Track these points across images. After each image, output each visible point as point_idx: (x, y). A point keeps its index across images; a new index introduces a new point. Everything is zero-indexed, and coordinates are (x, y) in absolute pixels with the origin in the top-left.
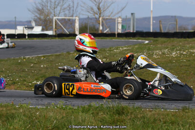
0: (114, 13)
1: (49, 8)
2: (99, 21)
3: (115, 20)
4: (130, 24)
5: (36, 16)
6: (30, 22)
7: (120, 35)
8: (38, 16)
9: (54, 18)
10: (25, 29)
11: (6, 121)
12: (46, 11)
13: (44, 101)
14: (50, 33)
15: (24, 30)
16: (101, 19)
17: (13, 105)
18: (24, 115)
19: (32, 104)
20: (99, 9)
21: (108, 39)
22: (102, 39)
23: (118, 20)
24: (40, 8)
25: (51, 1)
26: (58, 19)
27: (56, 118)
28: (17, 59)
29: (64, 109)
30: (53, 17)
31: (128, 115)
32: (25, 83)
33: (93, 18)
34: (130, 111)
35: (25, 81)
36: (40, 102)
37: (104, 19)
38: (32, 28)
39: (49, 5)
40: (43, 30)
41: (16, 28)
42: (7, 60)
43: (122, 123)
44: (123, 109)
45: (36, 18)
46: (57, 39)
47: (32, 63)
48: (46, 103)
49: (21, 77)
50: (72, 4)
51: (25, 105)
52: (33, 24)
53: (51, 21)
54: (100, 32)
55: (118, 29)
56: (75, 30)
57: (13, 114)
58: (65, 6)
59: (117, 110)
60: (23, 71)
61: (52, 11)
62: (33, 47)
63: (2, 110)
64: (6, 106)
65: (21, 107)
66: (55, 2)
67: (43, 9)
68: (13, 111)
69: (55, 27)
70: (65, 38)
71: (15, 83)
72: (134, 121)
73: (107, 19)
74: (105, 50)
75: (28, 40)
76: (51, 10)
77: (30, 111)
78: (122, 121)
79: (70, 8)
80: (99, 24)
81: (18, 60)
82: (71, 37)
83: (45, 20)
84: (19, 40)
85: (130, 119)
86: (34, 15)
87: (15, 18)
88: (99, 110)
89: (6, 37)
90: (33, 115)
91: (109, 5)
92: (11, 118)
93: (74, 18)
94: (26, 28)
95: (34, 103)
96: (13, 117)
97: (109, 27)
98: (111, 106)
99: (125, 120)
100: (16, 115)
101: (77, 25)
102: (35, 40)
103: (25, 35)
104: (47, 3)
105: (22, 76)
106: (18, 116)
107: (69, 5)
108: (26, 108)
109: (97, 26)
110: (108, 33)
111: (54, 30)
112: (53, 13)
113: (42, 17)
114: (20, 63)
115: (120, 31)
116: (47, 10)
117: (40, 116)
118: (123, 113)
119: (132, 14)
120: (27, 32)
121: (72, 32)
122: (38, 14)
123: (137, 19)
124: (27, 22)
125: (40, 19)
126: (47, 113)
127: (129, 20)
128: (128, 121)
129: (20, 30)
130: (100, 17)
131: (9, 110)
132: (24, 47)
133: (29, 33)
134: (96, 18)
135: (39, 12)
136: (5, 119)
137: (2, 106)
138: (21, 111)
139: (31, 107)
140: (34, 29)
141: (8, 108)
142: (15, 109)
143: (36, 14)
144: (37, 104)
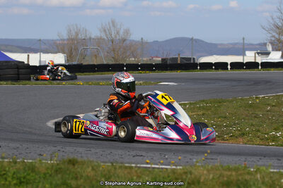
5: (274, 36)
6: (265, 44)
8: (277, 36)
10: (257, 55)
15: (255, 57)
17: (246, 167)
18: (263, 183)
19: (273, 167)
24: (280, 24)
28: (246, 99)
32: (259, 134)
35: (258, 131)
38: (268, 54)
41: (244, 54)
42: (232, 101)
45: (273, 39)
47: (268, 105)
49: (252, 125)
51: (264, 168)
52: (270, 48)
57: (246, 180)
60: (255, 117)
62: (269, 82)
63: (231, 175)
64: (236, 169)
65: (258, 171)
68: (247, 177)
71: (244, 134)
75: (262, 71)
77: (271, 177)
81: (248, 100)
84: (248, 71)
86: (270, 35)
87: (244, 39)
89: (229, 67)
90: (276, 183)
92: (244, 186)
94: (258, 53)
95: (276, 165)
96: (246, 185)
100: (252, 183)
102: (272, 71)
103: (258, 63)
105: (254, 123)
106: (254, 184)
108: (265, 172)
114: (251, 106)
120: (260, 60)
122: (276, 32)
124: (260, 44)
125: (279, 40)
129: (250, 57)
131: (241, 175)
132: (257, 82)
133: (264, 61)
135: (278, 31)
137: (229, 169)
138: (259, 176)
139: (272, 170)
140: (271, 56)
141: (239, 172)
142: (249, 173)
143: (274, 34)
144: (279, 166)
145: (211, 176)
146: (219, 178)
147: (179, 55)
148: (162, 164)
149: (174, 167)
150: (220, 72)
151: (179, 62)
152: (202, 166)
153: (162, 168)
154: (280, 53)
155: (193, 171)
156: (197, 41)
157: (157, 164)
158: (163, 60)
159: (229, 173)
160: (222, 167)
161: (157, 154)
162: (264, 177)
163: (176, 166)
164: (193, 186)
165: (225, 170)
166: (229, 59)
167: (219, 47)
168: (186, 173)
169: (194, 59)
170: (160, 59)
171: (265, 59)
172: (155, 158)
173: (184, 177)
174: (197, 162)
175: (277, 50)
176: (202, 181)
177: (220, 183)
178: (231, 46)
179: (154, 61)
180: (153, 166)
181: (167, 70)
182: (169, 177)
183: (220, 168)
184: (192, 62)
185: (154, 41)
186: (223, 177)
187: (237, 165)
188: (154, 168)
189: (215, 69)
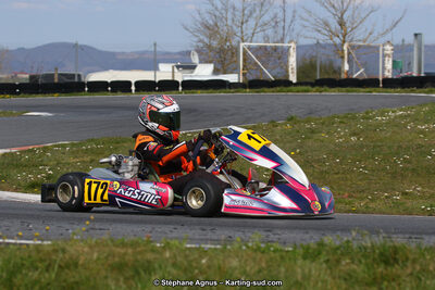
0: (375, 34)
1: (229, 22)
2: (343, 51)
3: (377, 48)
4: (411, 57)
5: (200, 41)
6: (189, 53)
7: (388, 83)
8: (206, 40)
9: (242, 45)
10: (176, 70)
11: (133, 277)
12: (223, 30)
13: (218, 232)
14: (232, 78)
15: (173, 72)
16: (345, 48)
17: (149, 242)
18: (174, 265)
19: (191, 240)
20: (342, 24)
21: (361, 93)
22: (348, 91)
23: (384, 50)
24: (211, 22)
25: (234, 9)
26: (249, 48)
27: (245, 272)
29: (263, 252)
30: (239, 42)
31: (406, 266)
33: (329, 45)
34: (411, 257)
36: (210, 235)
37: (352, 47)
38: (193, 67)
39: (230, 16)
40: (216, 72)
41: (156, 69)
43: (393, 284)
44: (396, 250)
45: (201, 45)
46: (248, 93)
48: (223, 237)
50: (280, 15)
51: (177, 242)
52: (195, 59)
53: (234, 51)
54: (343, 76)
55: (384, 68)
56: (287, 71)
57: (149, 262)
58: (266, 18)
59: (381, 254)
61: (238, 30)
62: (195, 110)
63: (125, 254)
64: (134, 245)
65: (167, 246)
66: (243, 10)
67: (216, 25)
68: (150, 256)
69: (244, 66)
70: (266, 89)
72: (420, 279)
73: (359, 47)
74: (354, 118)
75: (183, 94)
76: (235, 28)
77: (186, 256)
78: (393, 280)
79: (276, 23)
80: (343, 57)
82: (278, 89)
83: (221, 51)
85: (411, 274)
86: (196, 39)
87: (155, 45)
88: (342, 254)
89: (133, 88)
90: (194, 264)
91: (363, 16)
92: (145, 271)
93: (286, 45)
94: (178, 67)
95: (197, 237)
96: (149, 268)
97: (364, 65)
98: (369, 245)
99: (399, 277)
100: (156, 266)
101: (292, 61)
102: (199, 94)
103: (178, 82)
104: (227, 11)
106: (160, 267)
107: (275, 17)
108: (177, 248)
109: (337, 63)
110: (361, 78)
111: (241, 72)
112: (239, 34)
113: (215, 44)
115: (389, 75)
116: (225, 28)
117: (209, 267)
118: (396, 261)
119: (416, 35)
120: (180, 77)
121: (280, 77)
122: (205, 35)
123: (426, 46)
124: (180, 53)
125: (209, 47)
126: (224, 261)
127: (409, 48)
128: (408, 279)
129: (165, 72)
130: (344, 42)
131: (140, 253)
133: (186, 79)
134: (335, 45)
135: (208, 32)
136: (131, 273)
137: (123, 245)
138: (167, 254)
139: (188, 246)
140: (197, 71)
141: (138, 249)
142: (153, 250)
143: (202, 37)
144: (202, 240)
145: (95, 256)
146: (106, 258)
147: (56, 69)
148: (21, 238)
149: (39, 242)
150: (120, 95)
151: (56, 81)
152: (82, 241)
153: (21, 244)
154: (210, 67)
155: (68, 248)
156: (83, 48)
157: (13, 238)
158: (32, 77)
159: (122, 251)
160: (112, 241)
161: (17, 223)
162: (175, 256)
163: (42, 240)
164: (66, 271)
165: (117, 246)
166: (133, 76)
167: (120, 57)
168: (56, 251)
169: (79, 76)
170: (27, 76)
171: (188, 76)
172: (12, 229)
173: (54, 257)
174: (74, 234)
175: (207, 62)
176: (81, 262)
177: (109, 265)
178: (136, 56)
179: (19, 79)
180: (7, 241)
181: (38, 93)
182: (30, 257)
183: (109, 242)
184: (76, 80)
185: (19, 49)
186: (114, 256)
187: (136, 239)
188: (8, 244)
189: (112, 91)
